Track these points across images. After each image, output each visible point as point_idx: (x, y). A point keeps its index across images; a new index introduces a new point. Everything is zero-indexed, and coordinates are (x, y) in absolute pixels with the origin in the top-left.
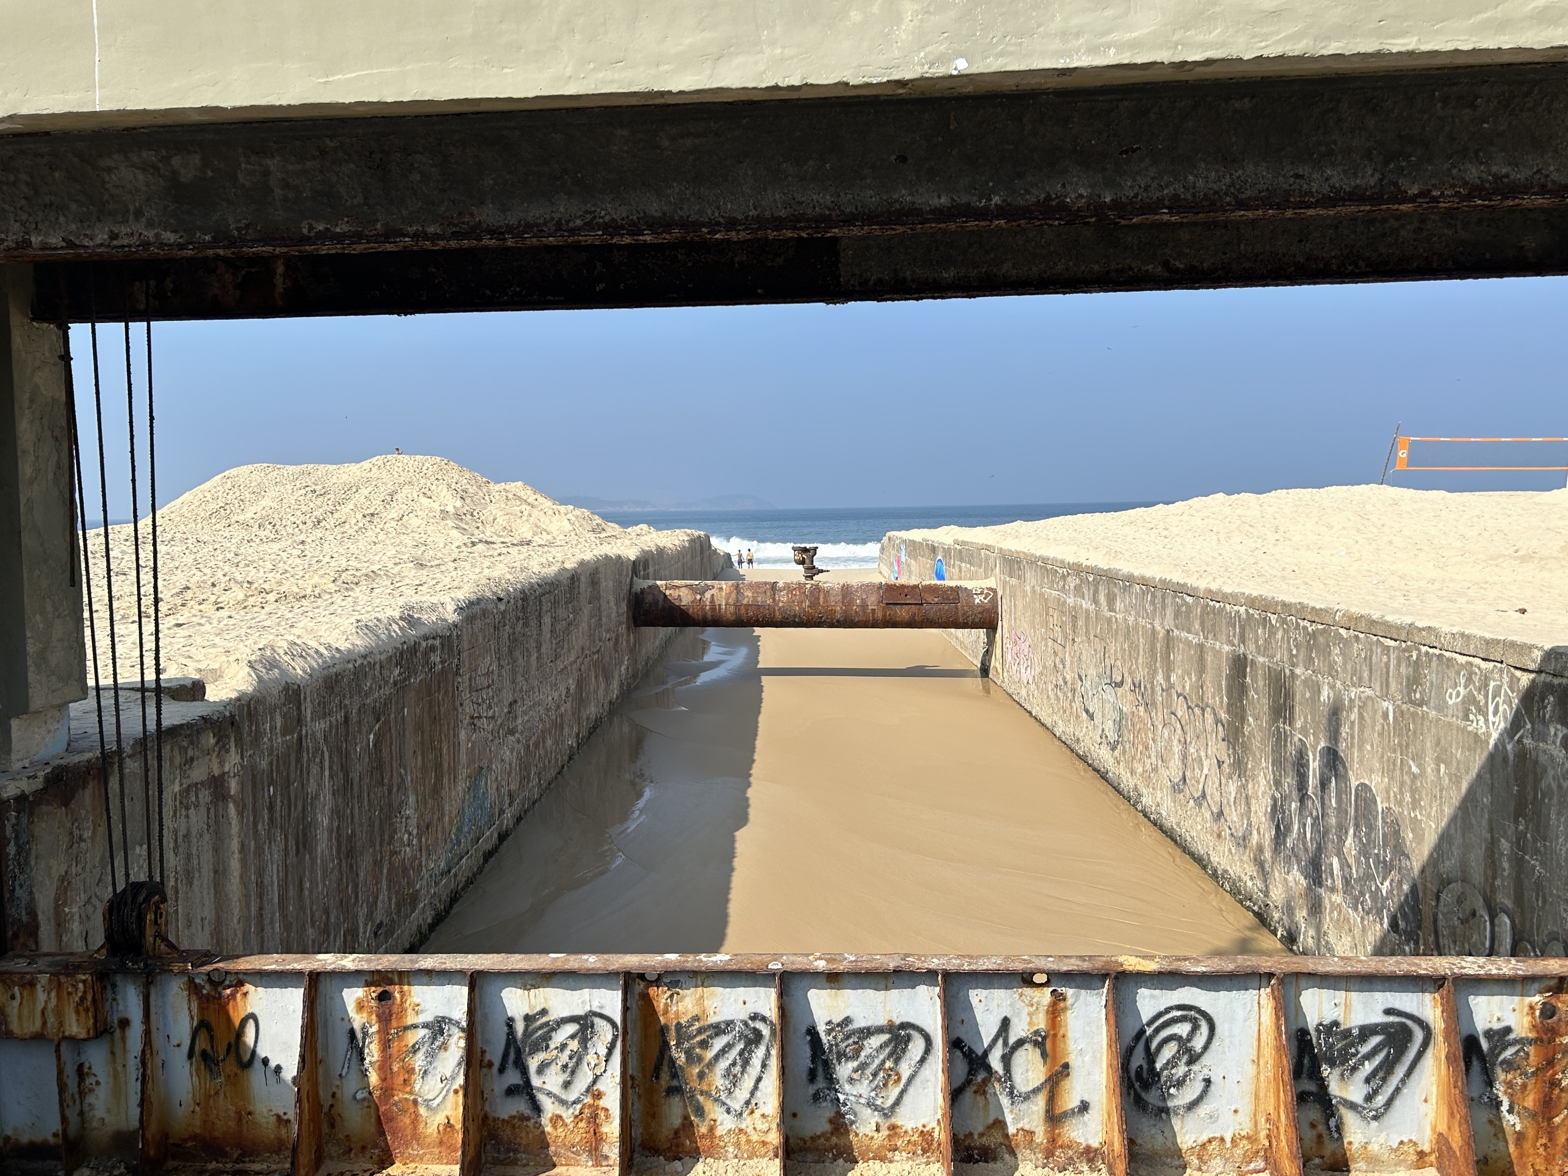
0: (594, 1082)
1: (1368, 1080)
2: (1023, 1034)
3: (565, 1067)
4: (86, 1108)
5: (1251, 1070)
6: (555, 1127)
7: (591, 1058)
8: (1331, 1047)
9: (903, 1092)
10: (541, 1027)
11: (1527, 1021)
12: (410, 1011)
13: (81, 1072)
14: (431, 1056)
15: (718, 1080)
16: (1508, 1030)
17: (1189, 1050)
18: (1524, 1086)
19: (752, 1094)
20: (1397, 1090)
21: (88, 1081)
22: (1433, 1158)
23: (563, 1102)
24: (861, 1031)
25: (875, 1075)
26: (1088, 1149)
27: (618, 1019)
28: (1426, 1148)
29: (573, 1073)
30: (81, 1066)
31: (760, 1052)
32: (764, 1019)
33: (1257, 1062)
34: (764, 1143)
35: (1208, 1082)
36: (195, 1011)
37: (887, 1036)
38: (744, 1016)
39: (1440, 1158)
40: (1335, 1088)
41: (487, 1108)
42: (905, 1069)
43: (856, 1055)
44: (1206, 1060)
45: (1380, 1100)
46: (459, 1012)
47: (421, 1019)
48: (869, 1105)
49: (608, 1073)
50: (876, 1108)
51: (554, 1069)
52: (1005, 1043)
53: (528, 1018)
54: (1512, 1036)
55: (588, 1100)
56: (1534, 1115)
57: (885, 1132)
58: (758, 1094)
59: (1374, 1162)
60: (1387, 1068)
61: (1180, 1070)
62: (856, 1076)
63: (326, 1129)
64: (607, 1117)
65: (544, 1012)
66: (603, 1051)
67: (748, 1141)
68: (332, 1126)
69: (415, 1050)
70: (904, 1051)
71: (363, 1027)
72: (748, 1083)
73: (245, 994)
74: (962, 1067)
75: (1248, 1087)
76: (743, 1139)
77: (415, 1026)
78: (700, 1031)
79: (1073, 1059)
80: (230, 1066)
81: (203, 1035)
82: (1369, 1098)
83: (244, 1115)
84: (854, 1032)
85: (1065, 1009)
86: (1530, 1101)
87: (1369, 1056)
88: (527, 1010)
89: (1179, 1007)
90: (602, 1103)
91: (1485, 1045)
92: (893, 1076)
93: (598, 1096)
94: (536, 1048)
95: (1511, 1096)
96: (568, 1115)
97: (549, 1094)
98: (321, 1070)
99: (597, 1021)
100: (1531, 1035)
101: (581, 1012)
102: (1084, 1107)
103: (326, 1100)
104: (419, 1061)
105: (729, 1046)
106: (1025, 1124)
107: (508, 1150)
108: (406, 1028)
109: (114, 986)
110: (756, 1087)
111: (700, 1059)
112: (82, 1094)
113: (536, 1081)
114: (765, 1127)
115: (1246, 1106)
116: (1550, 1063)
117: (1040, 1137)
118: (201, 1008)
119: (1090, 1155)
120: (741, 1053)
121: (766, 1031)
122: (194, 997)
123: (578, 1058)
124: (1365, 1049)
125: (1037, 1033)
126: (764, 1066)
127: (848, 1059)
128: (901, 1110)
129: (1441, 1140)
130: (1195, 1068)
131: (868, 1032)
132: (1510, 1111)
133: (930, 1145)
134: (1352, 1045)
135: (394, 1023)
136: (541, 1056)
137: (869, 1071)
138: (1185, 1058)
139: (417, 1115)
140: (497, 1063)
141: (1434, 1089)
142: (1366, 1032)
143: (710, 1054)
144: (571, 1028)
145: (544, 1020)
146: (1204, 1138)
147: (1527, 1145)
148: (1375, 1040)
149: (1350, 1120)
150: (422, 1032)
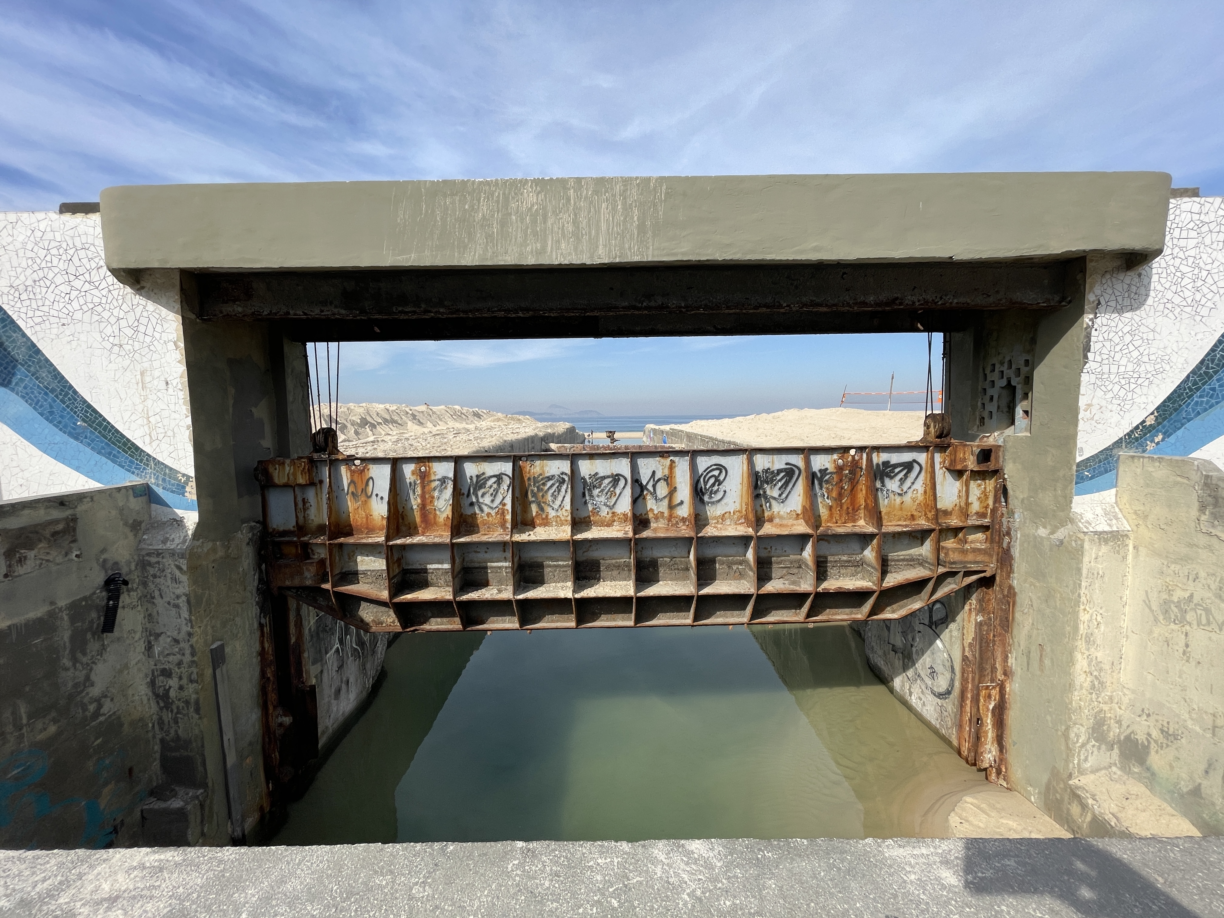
0: (503, 500)
1: (780, 489)
2: (660, 477)
3: (492, 494)
4: (306, 516)
5: (740, 487)
6: (488, 517)
7: (501, 491)
8: (767, 477)
9: (617, 499)
10: (483, 479)
11: (833, 465)
12: (432, 474)
13: (304, 501)
14: (441, 491)
15: (549, 498)
16: (827, 469)
17: (719, 481)
18: (832, 489)
19: (562, 502)
20: (790, 492)
21: (308, 505)
22: (801, 516)
23: (491, 508)
24: (601, 477)
25: (607, 494)
26: (683, 517)
27: (511, 476)
28: (799, 512)
29: (495, 496)
30: (304, 499)
31: (565, 487)
32: (566, 474)
33: (742, 484)
34: (566, 521)
35: (725, 492)
36: (349, 476)
37: (611, 479)
38: (559, 473)
39: (804, 516)
40: (768, 492)
41: (462, 511)
42: (618, 491)
43: (600, 487)
44: (723, 484)
45: (784, 496)
46: (451, 475)
47: (437, 477)
48: (604, 505)
49: (508, 496)
50: (607, 506)
51: (488, 495)
52: (654, 480)
53: (477, 476)
54: (828, 471)
55: (501, 507)
56: (835, 500)
57: (610, 515)
58: (564, 502)
59: (781, 518)
60: (786, 484)
61: (716, 488)
62: (600, 494)
63: (401, 521)
64: (508, 513)
65: (483, 474)
66: (506, 488)
67: (561, 520)
68: (403, 519)
69: (435, 489)
70: (617, 484)
71: (415, 481)
72: (560, 498)
73: (368, 470)
74: (638, 490)
75: (739, 493)
76: (558, 519)
77: (435, 480)
78: (542, 479)
79: (678, 486)
80: (363, 498)
81: (352, 486)
82: (780, 495)
83: (368, 516)
84: (599, 478)
85: (675, 467)
86: (834, 494)
87: (780, 480)
88: (477, 473)
89: (715, 465)
90: (506, 508)
91: (819, 475)
92: (613, 493)
93: (504, 505)
94: (481, 487)
95: (828, 493)
96: (493, 512)
97: (486, 505)
98: (399, 498)
99: (504, 476)
100: (835, 471)
101: (497, 473)
102: (682, 503)
103: (401, 510)
104: (436, 494)
105: (553, 485)
106: (661, 510)
107: (470, 527)
108: (431, 481)
109: (317, 467)
110: (563, 500)
111: (542, 490)
112: (305, 509)
113: (481, 500)
114: (567, 514)
115: (738, 501)
116: (841, 480)
117: (666, 514)
118: (352, 476)
119: (684, 520)
120: (557, 487)
121: (566, 479)
122: (348, 471)
123: (497, 491)
124: (779, 478)
125: (665, 476)
126: (566, 492)
127: (597, 488)
128: (616, 506)
129: (804, 507)
130: (720, 487)
131: (604, 478)
132: (828, 498)
133: (627, 519)
134: (775, 476)
135: (426, 479)
136: (482, 491)
137: (604, 492)
138: (717, 483)
139: (435, 514)
140: (466, 493)
141: (802, 491)
142: (779, 471)
143: (546, 488)
144: (494, 480)
145: (484, 477)
146: (724, 512)
147: (833, 510)
148: (782, 474)
149: (774, 502)
150: (437, 483)
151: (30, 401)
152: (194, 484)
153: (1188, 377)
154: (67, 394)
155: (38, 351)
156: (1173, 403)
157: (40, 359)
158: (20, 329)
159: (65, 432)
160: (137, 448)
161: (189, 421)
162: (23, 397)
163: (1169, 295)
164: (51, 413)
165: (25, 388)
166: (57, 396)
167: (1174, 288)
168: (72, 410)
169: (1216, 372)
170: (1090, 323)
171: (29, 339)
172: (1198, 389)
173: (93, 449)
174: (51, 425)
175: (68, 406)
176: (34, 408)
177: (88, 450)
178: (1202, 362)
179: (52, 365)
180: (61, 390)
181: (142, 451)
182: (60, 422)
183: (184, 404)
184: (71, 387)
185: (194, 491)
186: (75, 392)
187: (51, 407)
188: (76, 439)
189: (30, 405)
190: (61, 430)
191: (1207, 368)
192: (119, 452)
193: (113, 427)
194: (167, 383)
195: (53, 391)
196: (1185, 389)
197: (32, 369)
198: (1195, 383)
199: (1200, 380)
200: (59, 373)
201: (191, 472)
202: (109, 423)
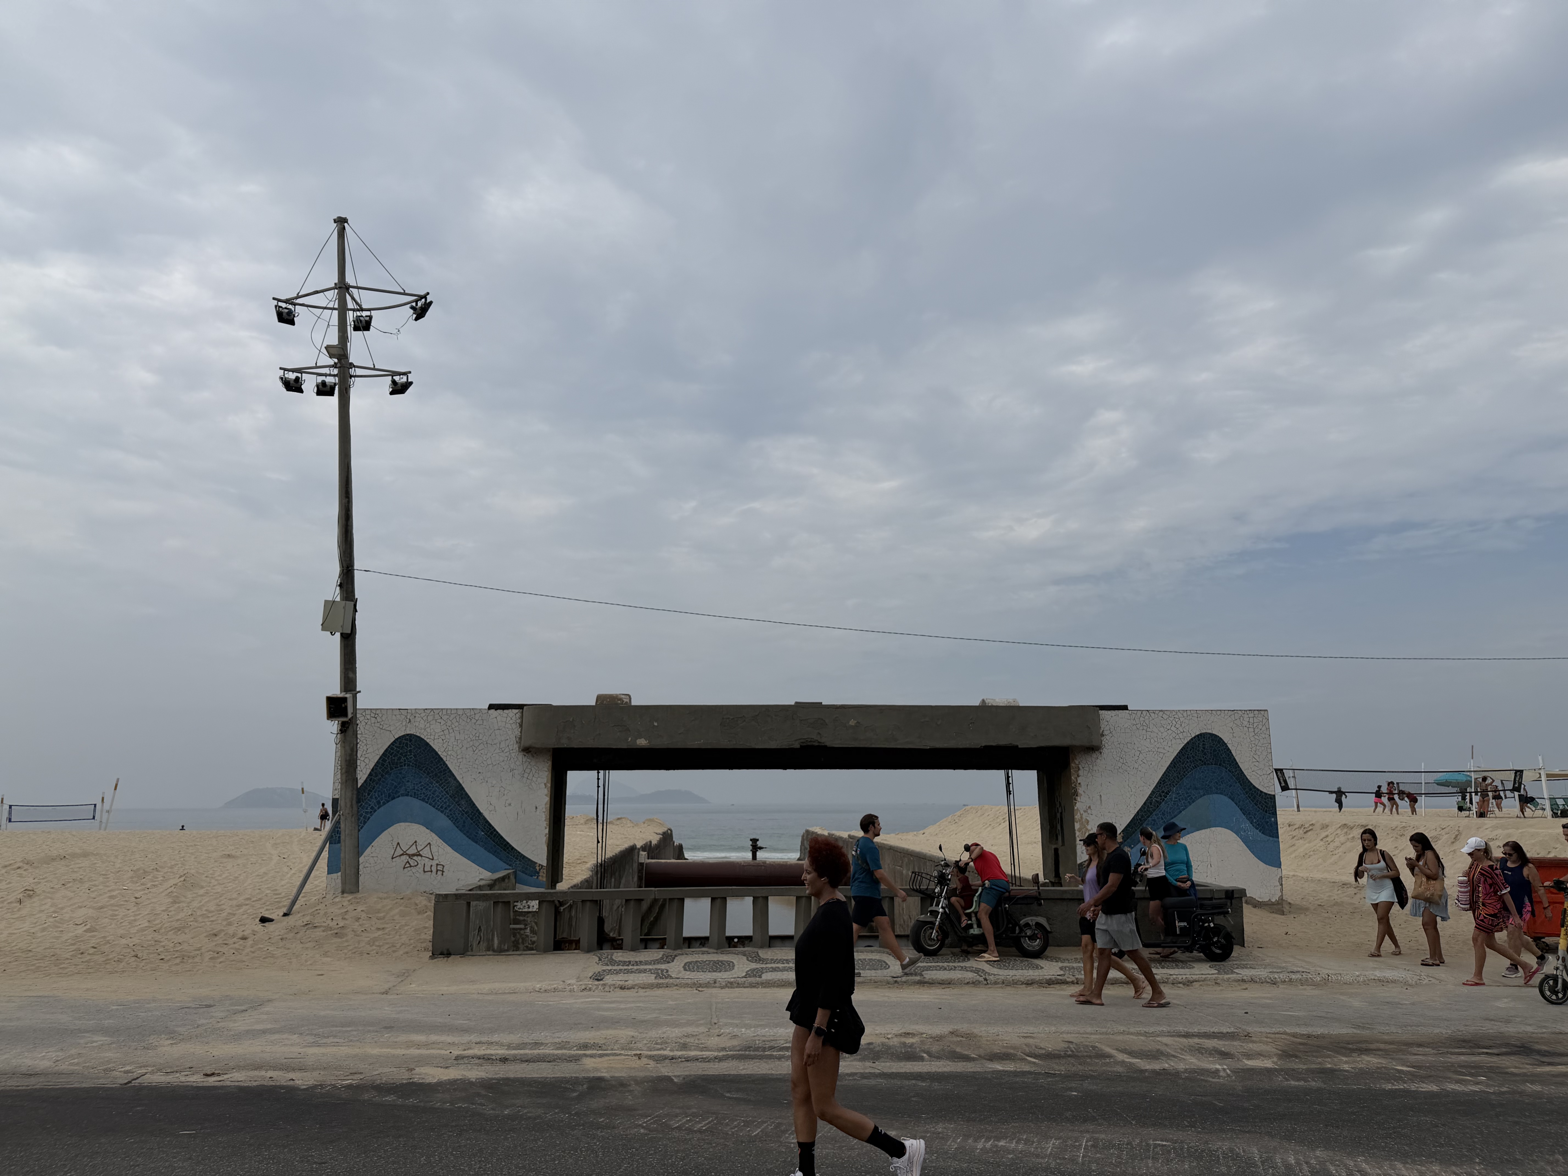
151: (452, 819)
152: (545, 871)
153: (1138, 812)
154: (475, 814)
155: (463, 788)
156: (1132, 828)
157: (462, 794)
158: (453, 775)
159: (470, 838)
160: (513, 848)
161: (547, 831)
162: (448, 816)
163: (1120, 765)
164: (464, 826)
165: (450, 811)
166: (468, 816)
167: (1121, 760)
168: (476, 824)
169: (1154, 810)
170: (1075, 780)
171: (458, 781)
172: (1145, 820)
173: (485, 849)
174: (462, 834)
175: (474, 822)
176: (454, 823)
177: (482, 850)
178: (1145, 804)
179: (469, 796)
180: (472, 812)
181: (515, 850)
182: (468, 832)
183: (545, 820)
184: (478, 810)
185: (545, 875)
186: (480, 813)
187: (464, 822)
188: (476, 842)
189: (452, 821)
190: (467, 837)
191: (1148, 807)
192: (501, 851)
193: (499, 834)
194: (536, 808)
195: (466, 813)
196: (1137, 820)
197: (457, 799)
198: (1142, 816)
199: (1145, 815)
200: (472, 802)
201: (544, 863)
202: (497, 832)
